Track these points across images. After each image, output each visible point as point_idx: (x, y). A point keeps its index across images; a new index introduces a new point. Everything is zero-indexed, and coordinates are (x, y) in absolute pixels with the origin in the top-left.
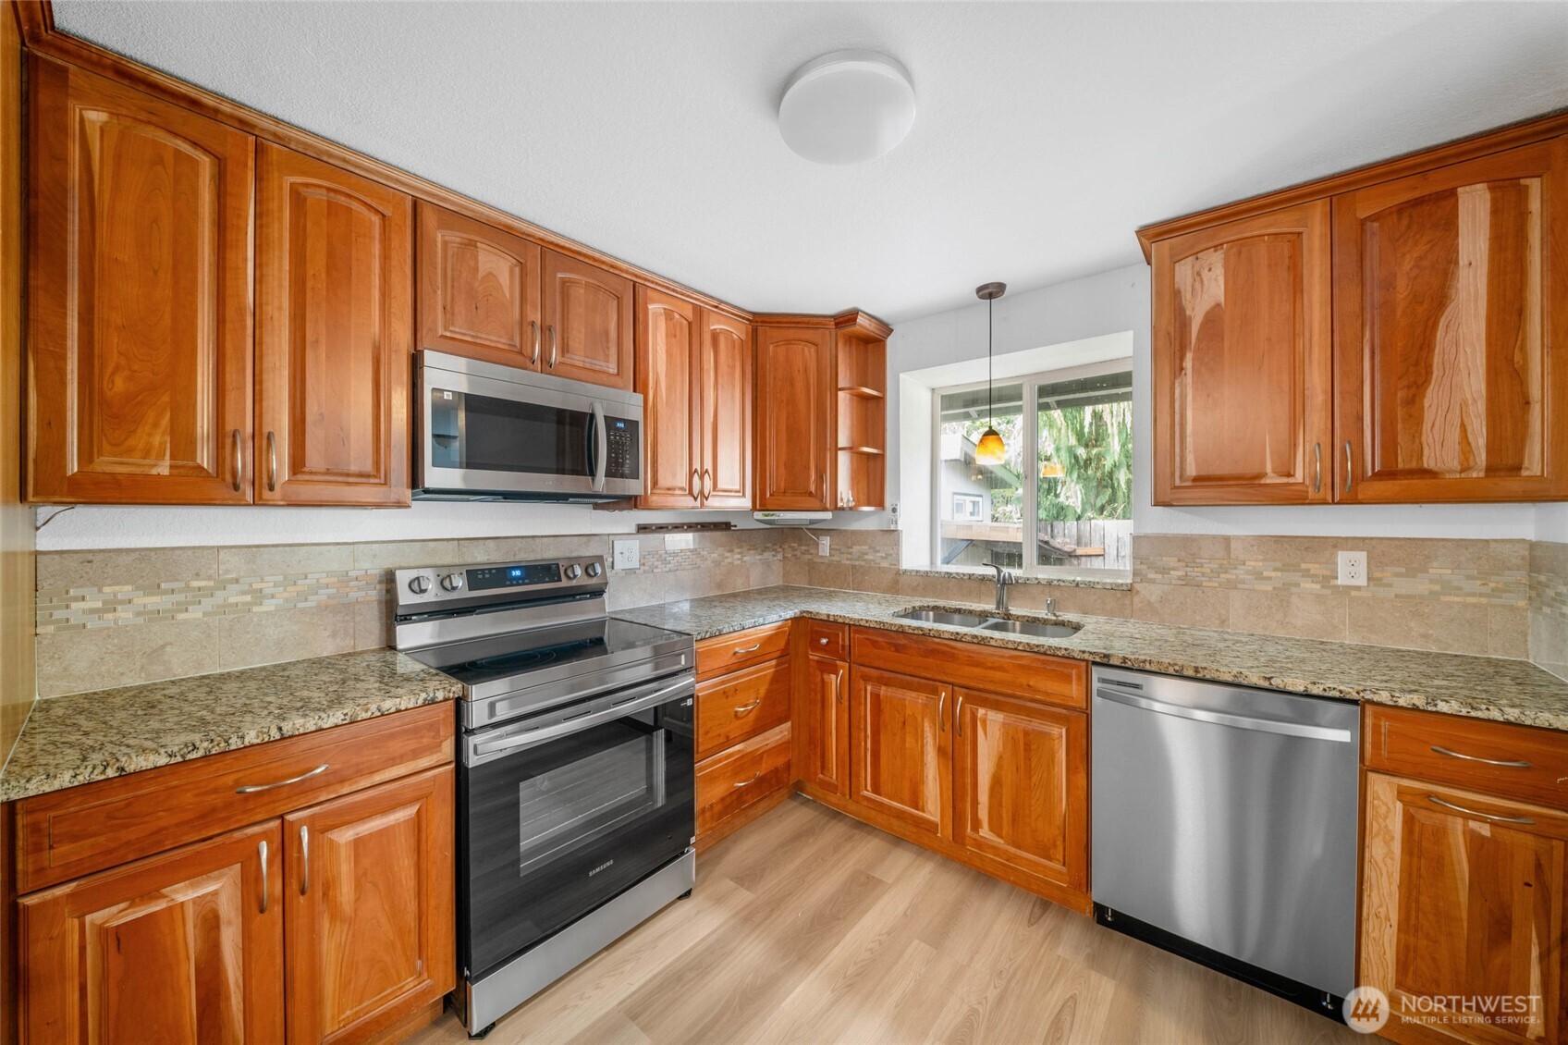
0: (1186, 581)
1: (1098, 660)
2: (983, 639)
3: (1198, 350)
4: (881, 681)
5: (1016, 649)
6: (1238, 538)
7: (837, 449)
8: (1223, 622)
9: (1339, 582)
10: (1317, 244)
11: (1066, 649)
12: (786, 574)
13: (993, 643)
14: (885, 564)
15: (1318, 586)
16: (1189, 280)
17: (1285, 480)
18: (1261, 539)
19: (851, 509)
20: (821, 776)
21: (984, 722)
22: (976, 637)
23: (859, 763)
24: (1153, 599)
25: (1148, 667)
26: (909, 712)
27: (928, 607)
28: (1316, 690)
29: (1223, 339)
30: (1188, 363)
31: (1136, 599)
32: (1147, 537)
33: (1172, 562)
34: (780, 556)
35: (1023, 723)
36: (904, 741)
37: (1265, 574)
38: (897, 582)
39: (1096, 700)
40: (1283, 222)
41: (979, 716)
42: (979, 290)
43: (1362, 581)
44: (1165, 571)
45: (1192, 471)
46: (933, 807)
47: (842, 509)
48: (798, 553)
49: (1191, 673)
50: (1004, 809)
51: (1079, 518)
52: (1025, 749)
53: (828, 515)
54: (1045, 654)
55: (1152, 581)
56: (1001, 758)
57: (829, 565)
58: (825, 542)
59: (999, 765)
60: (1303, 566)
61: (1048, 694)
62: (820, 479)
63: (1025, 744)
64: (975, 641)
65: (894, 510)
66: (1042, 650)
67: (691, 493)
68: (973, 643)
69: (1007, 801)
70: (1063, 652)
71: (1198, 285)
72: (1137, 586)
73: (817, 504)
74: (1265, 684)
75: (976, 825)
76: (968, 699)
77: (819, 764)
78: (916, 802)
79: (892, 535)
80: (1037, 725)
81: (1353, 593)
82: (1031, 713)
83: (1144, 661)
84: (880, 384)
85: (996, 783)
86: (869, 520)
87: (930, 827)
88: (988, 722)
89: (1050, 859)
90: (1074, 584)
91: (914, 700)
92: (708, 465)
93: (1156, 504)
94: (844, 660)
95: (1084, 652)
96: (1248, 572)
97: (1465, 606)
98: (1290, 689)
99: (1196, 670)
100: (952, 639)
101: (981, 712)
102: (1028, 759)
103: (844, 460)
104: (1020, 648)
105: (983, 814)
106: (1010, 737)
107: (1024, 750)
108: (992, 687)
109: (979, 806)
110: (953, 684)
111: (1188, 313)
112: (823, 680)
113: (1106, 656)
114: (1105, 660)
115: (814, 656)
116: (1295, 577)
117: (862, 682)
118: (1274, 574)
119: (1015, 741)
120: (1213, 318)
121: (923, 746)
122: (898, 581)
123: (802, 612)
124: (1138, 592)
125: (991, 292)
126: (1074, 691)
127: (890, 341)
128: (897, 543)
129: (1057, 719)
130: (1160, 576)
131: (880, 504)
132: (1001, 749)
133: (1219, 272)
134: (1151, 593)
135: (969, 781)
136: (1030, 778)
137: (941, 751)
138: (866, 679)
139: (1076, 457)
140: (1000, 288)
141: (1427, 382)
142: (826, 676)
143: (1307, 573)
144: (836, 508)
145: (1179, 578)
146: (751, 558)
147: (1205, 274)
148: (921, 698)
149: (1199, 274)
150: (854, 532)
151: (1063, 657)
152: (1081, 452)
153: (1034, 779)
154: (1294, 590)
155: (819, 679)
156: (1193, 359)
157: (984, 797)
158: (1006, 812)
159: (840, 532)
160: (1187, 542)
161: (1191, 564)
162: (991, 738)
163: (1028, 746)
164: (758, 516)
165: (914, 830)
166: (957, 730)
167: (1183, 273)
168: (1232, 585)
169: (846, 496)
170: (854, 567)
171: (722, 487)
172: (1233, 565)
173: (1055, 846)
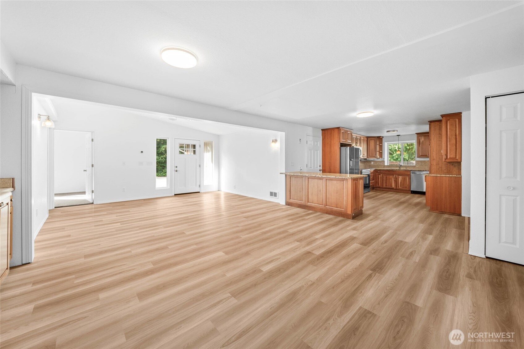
0: (421, 165)
5: (403, 170)
7: (377, 151)
8: (425, 168)
14: (382, 164)
18: (428, 161)
20: (378, 186)
23: (383, 184)
25: (416, 170)
30: (420, 145)
31: (416, 166)
32: (417, 161)
34: (364, 165)
35: (404, 177)
38: (385, 166)
39: (411, 174)
44: (419, 164)
45: (421, 155)
46: (393, 186)
48: (368, 164)
49: (419, 170)
51: (407, 161)
53: (376, 159)
56: (401, 180)
57: (373, 165)
58: (372, 163)
61: (406, 174)
62: (375, 155)
65: (384, 158)
66: (406, 170)
67: (363, 157)
69: (402, 183)
73: (375, 157)
74: (425, 171)
75: (399, 187)
76: (398, 176)
78: (391, 186)
79: (384, 161)
84: (382, 144)
85: (401, 182)
86: (380, 160)
87: (393, 189)
91: (391, 177)
92: (364, 154)
93: (417, 157)
94: (381, 173)
100: (396, 170)
103: (378, 152)
105: (399, 185)
106: (402, 178)
108: (400, 174)
110: (396, 174)
111: (420, 141)
112: (378, 176)
113: (412, 170)
115: (377, 174)
120: (422, 142)
121: (392, 180)
123: (375, 169)
125: (398, 135)
126: (409, 173)
127: (383, 138)
129: (408, 176)
131: (382, 158)
133: (423, 138)
135: (398, 183)
137: (394, 181)
138: (385, 175)
139: (407, 149)
140: (400, 135)
150: (377, 161)
151: (408, 171)
152: (408, 148)
153: (405, 181)
158: (402, 185)
159: (375, 161)
160: (421, 161)
161: (421, 163)
162: (400, 178)
163: (404, 179)
164: (367, 159)
165: (390, 189)
166: (396, 178)
167: (420, 137)
168: (426, 165)
169: (378, 157)
170: (378, 165)
171: (365, 156)
172: (426, 163)
173: (407, 187)
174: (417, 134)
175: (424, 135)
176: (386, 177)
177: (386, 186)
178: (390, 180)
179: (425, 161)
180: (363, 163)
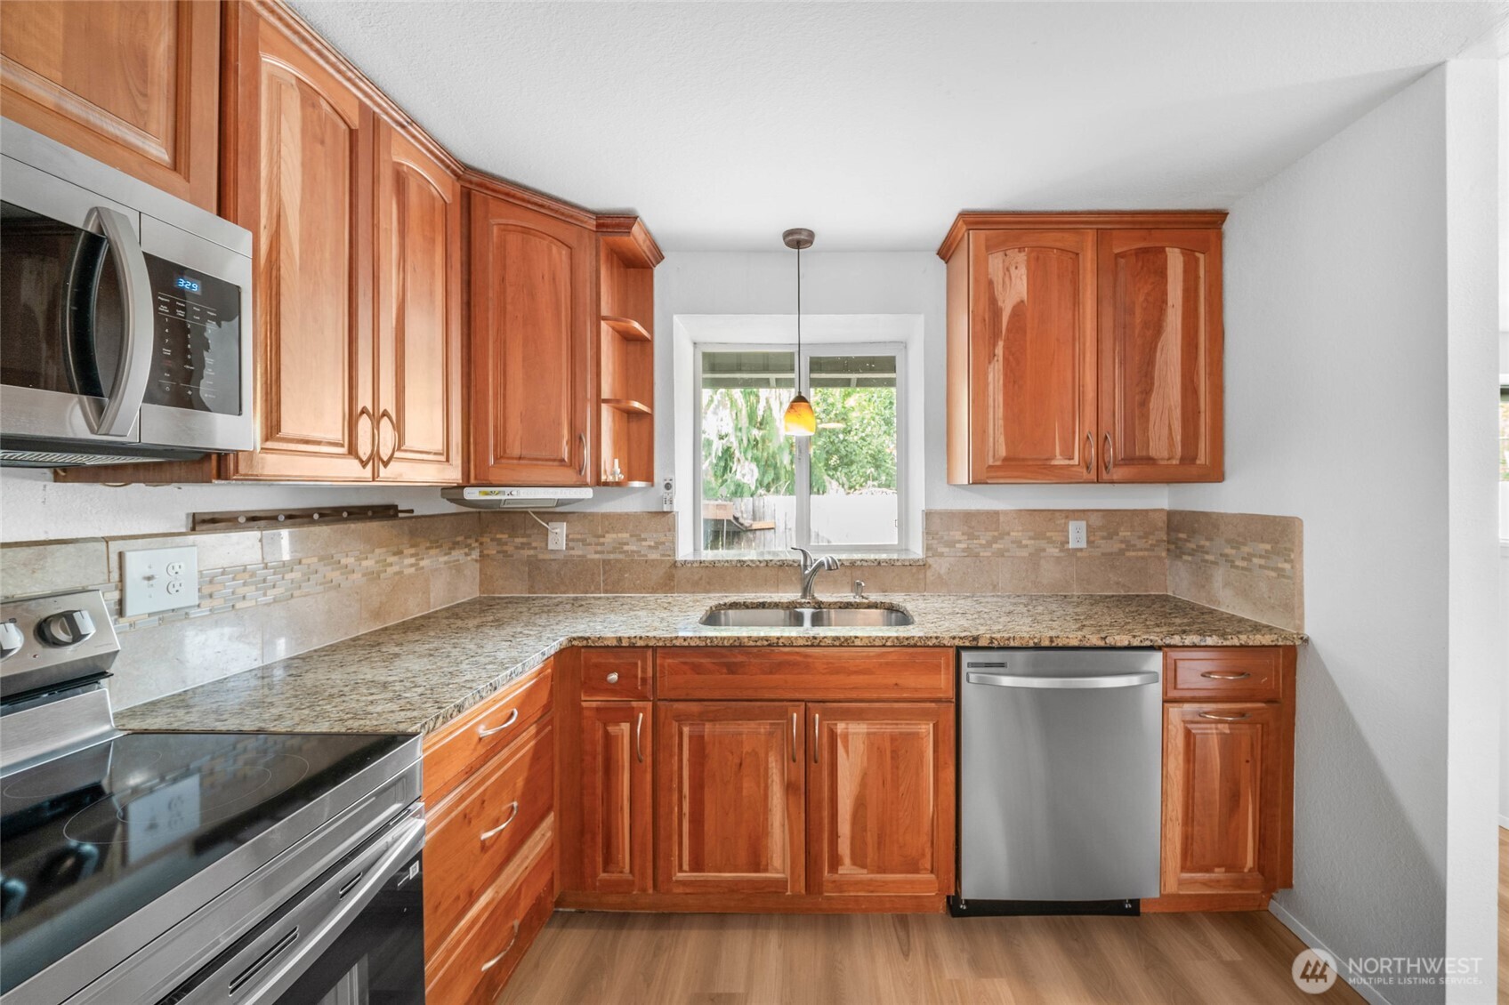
0: (968, 553)
1: (967, 644)
2: (846, 639)
3: (1007, 340)
4: (703, 717)
5: (884, 646)
6: (1006, 513)
7: (598, 403)
9: (1071, 546)
10: (1089, 265)
11: (937, 638)
12: (485, 581)
13: (858, 642)
14: (654, 556)
15: (1057, 550)
16: (1001, 274)
17: (1067, 462)
19: (618, 484)
20: (603, 876)
21: (846, 736)
22: (838, 638)
23: (670, 838)
24: (943, 571)
25: (1012, 644)
26: (747, 748)
27: (725, 604)
28: (1136, 643)
29: (1025, 332)
30: (999, 350)
31: (929, 574)
32: (938, 513)
33: (957, 535)
34: (475, 555)
35: (888, 728)
36: (739, 789)
37: (1024, 542)
38: (672, 578)
40: (1069, 240)
41: (839, 731)
42: (788, 234)
43: (1083, 545)
44: (951, 544)
45: (1002, 451)
47: (606, 484)
48: (510, 549)
50: (869, 834)
51: (752, 496)
52: (892, 758)
53: (587, 493)
54: (915, 646)
55: (941, 555)
56: (864, 776)
57: (565, 562)
58: (559, 535)
59: (863, 784)
60: (1048, 534)
61: (916, 690)
62: (576, 440)
63: (893, 752)
64: (837, 643)
65: (668, 486)
66: (912, 642)
67: (352, 451)
68: (834, 646)
69: (872, 824)
70: (934, 641)
71: (1007, 279)
72: (930, 561)
73: (571, 475)
74: (1102, 644)
75: (835, 862)
76: (824, 716)
77: (600, 860)
78: (756, 862)
79: (664, 517)
80: (904, 727)
81: (1079, 554)
82: (894, 715)
83: (1008, 639)
84: (648, 323)
85: (860, 805)
86: (634, 501)
87: (774, 890)
88: (850, 737)
89: (917, 871)
90: (876, 563)
91: (753, 731)
92: (387, 402)
93: (973, 483)
94: (644, 699)
95: (954, 638)
96: (1013, 542)
97: (1137, 558)
98: (1119, 644)
99: (1051, 640)
100: (807, 646)
101: (841, 727)
102: (895, 767)
103: (606, 411)
104: (888, 644)
105: (844, 848)
106: (875, 750)
108: (854, 695)
109: (840, 840)
110: (806, 702)
111: (1000, 304)
112: (607, 735)
113: (976, 639)
114: (974, 643)
115: (590, 702)
116: (1042, 544)
117: (675, 725)
118: (1028, 542)
119: (880, 751)
120: (1018, 311)
121: (766, 788)
122: (673, 576)
123: (571, 640)
124: (930, 566)
125: (798, 240)
127: (659, 271)
128: (671, 528)
129: (924, 715)
130: (947, 550)
131: (649, 477)
132: (865, 764)
133: (1023, 271)
134: (940, 566)
135: (826, 813)
136: (898, 789)
137: (789, 788)
138: (681, 718)
140: (811, 237)
141: (1151, 390)
142: (611, 729)
143: (1050, 541)
144: (598, 483)
145: (963, 551)
146: (434, 561)
147: (1012, 269)
148: (763, 727)
149: (1008, 270)
150: (606, 516)
151: (934, 646)
153: (902, 789)
154: (1043, 554)
155: (600, 734)
156: (1004, 347)
157: (845, 828)
158: (871, 838)
159: (584, 515)
160: (968, 517)
161: (971, 536)
162: (853, 754)
163: (895, 754)
164: (472, 494)
166: (810, 756)
167: (996, 263)
168: (1001, 553)
169: (612, 467)
170: (606, 562)
171: (410, 442)
172: (1001, 536)
173: (923, 855)
176: (699, 744)
177: (697, 865)
178: (748, 786)
179: (997, 513)
180: (455, 545)
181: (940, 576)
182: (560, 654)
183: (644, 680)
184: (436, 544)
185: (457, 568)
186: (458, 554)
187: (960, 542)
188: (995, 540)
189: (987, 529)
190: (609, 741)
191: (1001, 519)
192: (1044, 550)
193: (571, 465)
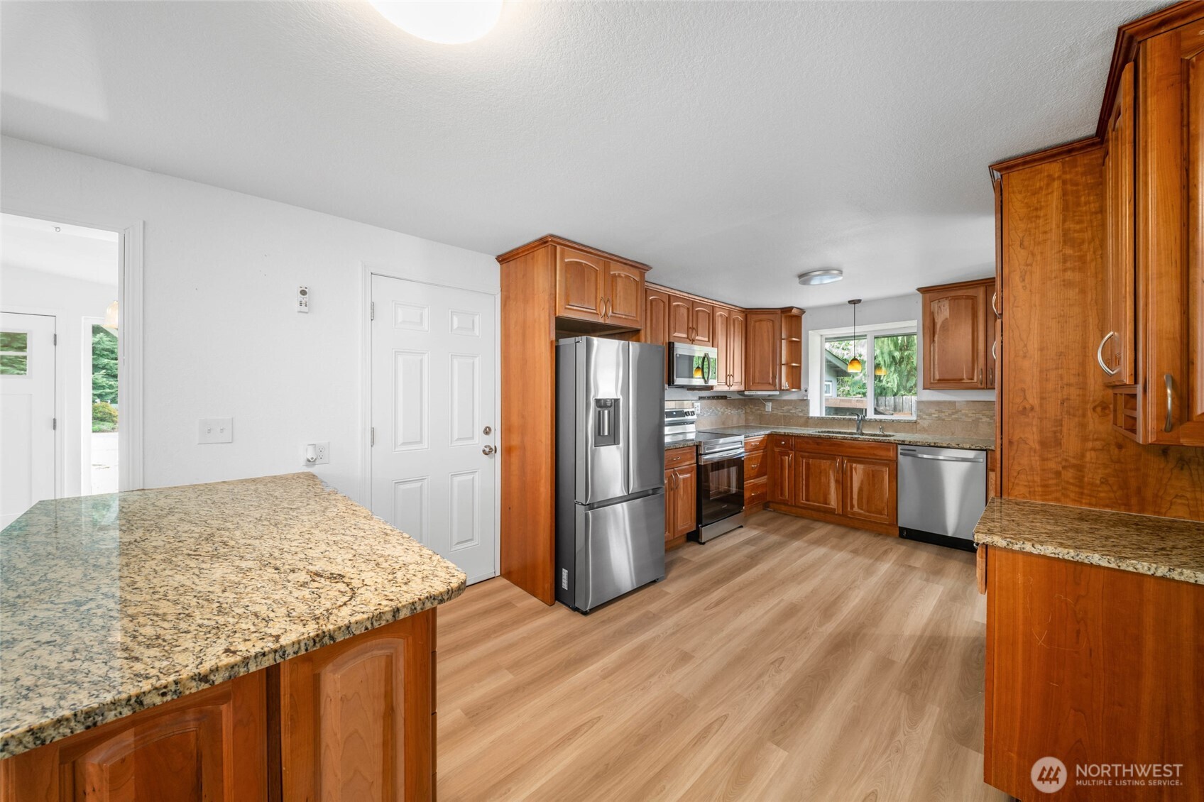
0: (939, 418)
1: (900, 443)
2: (856, 438)
3: (939, 334)
4: (809, 457)
5: (869, 441)
6: (959, 402)
7: (781, 364)
8: (953, 434)
11: (891, 441)
12: (747, 420)
13: (860, 439)
14: (801, 414)
16: (936, 310)
17: (971, 381)
18: (968, 402)
19: (787, 390)
20: (780, 497)
21: (856, 469)
23: (799, 490)
24: (925, 426)
25: (918, 444)
26: (823, 468)
28: (973, 447)
29: (949, 329)
30: (936, 339)
31: (918, 426)
32: (923, 402)
33: (933, 411)
34: (744, 412)
35: (872, 467)
36: (820, 479)
37: (970, 415)
38: (808, 421)
39: (900, 457)
40: (970, 292)
42: (849, 301)
44: (930, 415)
45: (937, 377)
46: (834, 501)
47: (783, 390)
48: (754, 410)
49: (933, 445)
50: (863, 499)
51: (895, 395)
53: (777, 393)
54: (881, 442)
55: (925, 419)
56: (862, 481)
57: (771, 415)
58: (769, 406)
59: (862, 484)
61: (881, 456)
62: (774, 377)
65: (806, 391)
67: (726, 384)
68: (851, 440)
69: (865, 497)
71: (939, 311)
72: (918, 421)
73: (772, 388)
74: (957, 446)
75: (852, 506)
76: (848, 461)
77: (779, 493)
78: (826, 501)
79: (805, 402)
80: (877, 468)
82: (874, 464)
83: (917, 442)
84: (799, 336)
85: (861, 490)
86: (794, 396)
87: (832, 511)
89: (882, 515)
91: (825, 464)
92: (731, 373)
93: (924, 389)
94: (792, 450)
95: (895, 441)
96: (963, 415)
99: (935, 444)
100: (843, 439)
101: (854, 465)
102: (873, 480)
103: (784, 368)
105: (855, 502)
106: (866, 474)
107: (872, 478)
108: (858, 456)
109: (853, 500)
110: (842, 456)
111: (936, 320)
112: (782, 459)
113: (904, 441)
114: (903, 443)
115: (777, 450)
116: (981, 416)
117: (801, 459)
118: (972, 415)
119: (868, 474)
120: (945, 322)
121: (829, 480)
123: (772, 432)
124: (919, 423)
125: (854, 302)
126: (891, 454)
127: (803, 316)
128: (807, 405)
129: (886, 465)
130: (927, 417)
131: (799, 388)
132: (862, 478)
133: (947, 307)
134: (925, 423)
135: (849, 491)
136: (874, 487)
137: (837, 481)
138: (803, 457)
140: (859, 301)
142: (783, 457)
144: (781, 390)
145: (936, 417)
146: (734, 412)
147: (942, 307)
148: (828, 462)
149: (940, 307)
150: (784, 400)
151: (889, 443)
153: (876, 487)
155: (779, 459)
157: (855, 496)
158: (865, 501)
159: (777, 400)
160: (938, 403)
161: (940, 411)
162: (858, 474)
163: (873, 476)
164: (746, 393)
165: (823, 515)
166: (844, 473)
167: (935, 305)
168: (957, 420)
169: (785, 385)
170: (784, 416)
171: (735, 381)
172: (957, 412)
173: (884, 509)
174: (923, 290)
175: (953, 294)
176: (808, 464)
177: (807, 500)
178: (823, 479)
179: (955, 402)
180: (739, 408)
181: (924, 428)
182: (768, 435)
183: (792, 445)
184: (735, 407)
185: (739, 415)
186: (739, 410)
187: (934, 414)
188: (953, 414)
189: (949, 409)
190: (782, 462)
191: (957, 404)
192: (981, 419)
193: (772, 384)
